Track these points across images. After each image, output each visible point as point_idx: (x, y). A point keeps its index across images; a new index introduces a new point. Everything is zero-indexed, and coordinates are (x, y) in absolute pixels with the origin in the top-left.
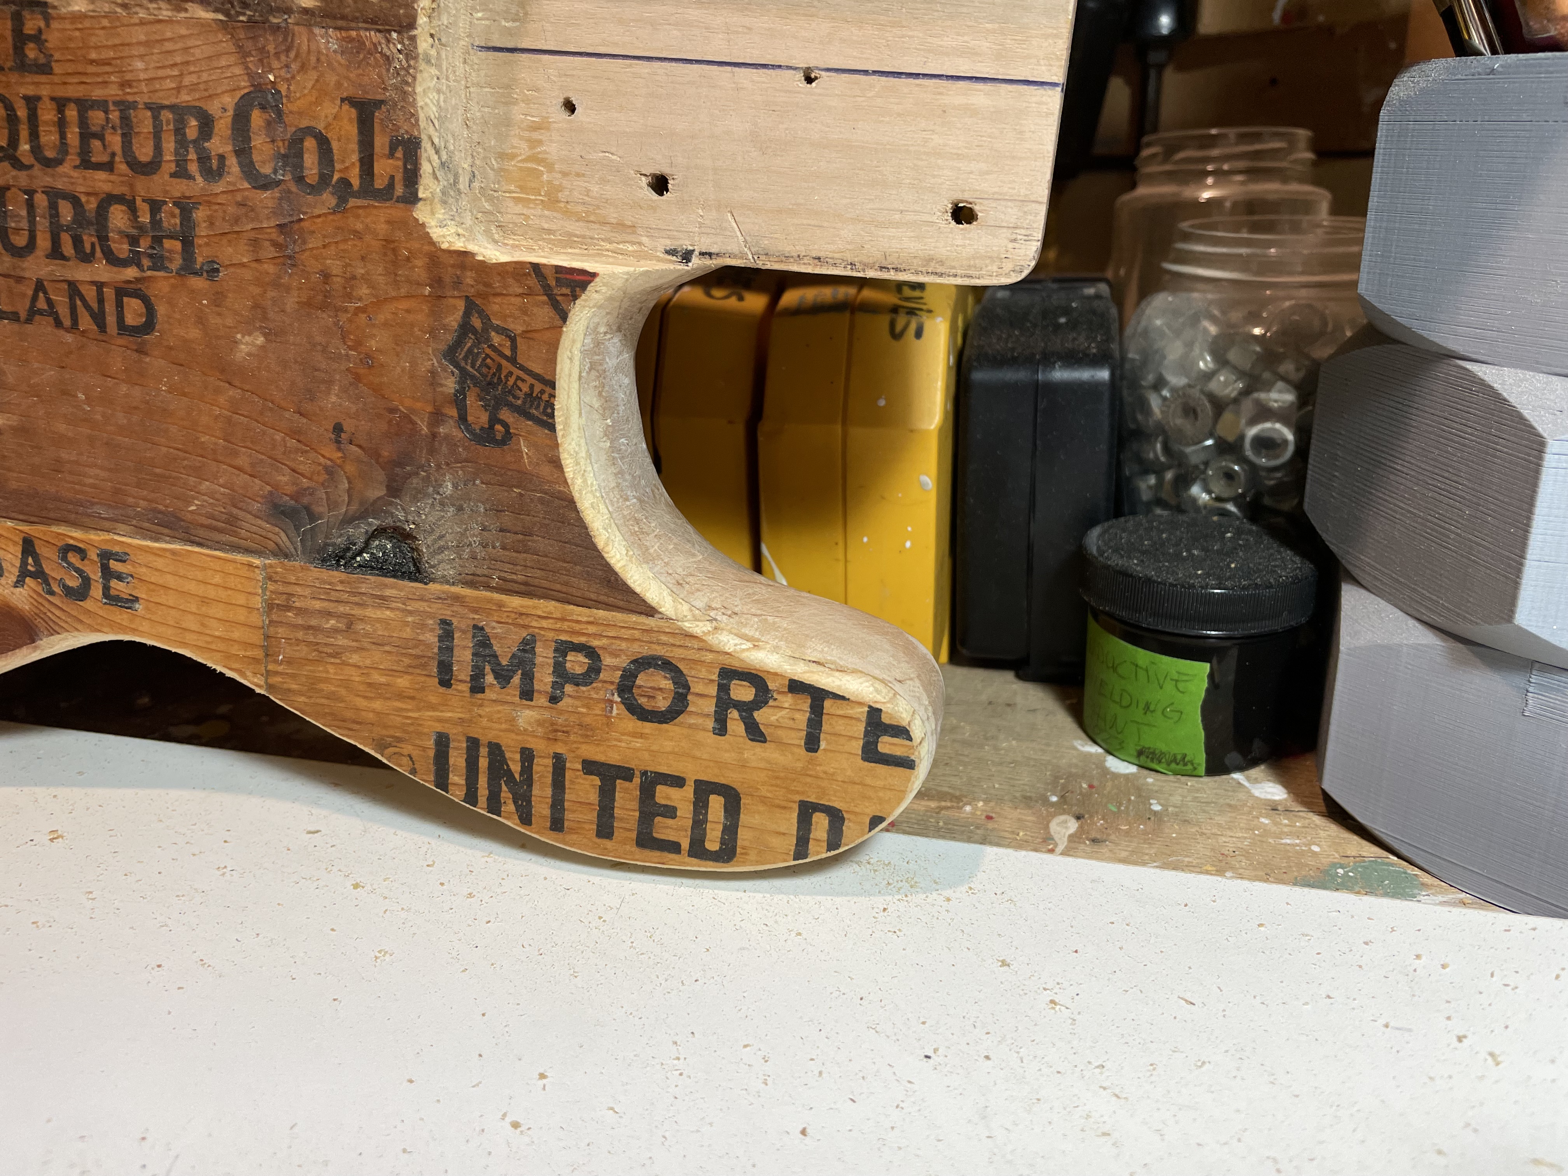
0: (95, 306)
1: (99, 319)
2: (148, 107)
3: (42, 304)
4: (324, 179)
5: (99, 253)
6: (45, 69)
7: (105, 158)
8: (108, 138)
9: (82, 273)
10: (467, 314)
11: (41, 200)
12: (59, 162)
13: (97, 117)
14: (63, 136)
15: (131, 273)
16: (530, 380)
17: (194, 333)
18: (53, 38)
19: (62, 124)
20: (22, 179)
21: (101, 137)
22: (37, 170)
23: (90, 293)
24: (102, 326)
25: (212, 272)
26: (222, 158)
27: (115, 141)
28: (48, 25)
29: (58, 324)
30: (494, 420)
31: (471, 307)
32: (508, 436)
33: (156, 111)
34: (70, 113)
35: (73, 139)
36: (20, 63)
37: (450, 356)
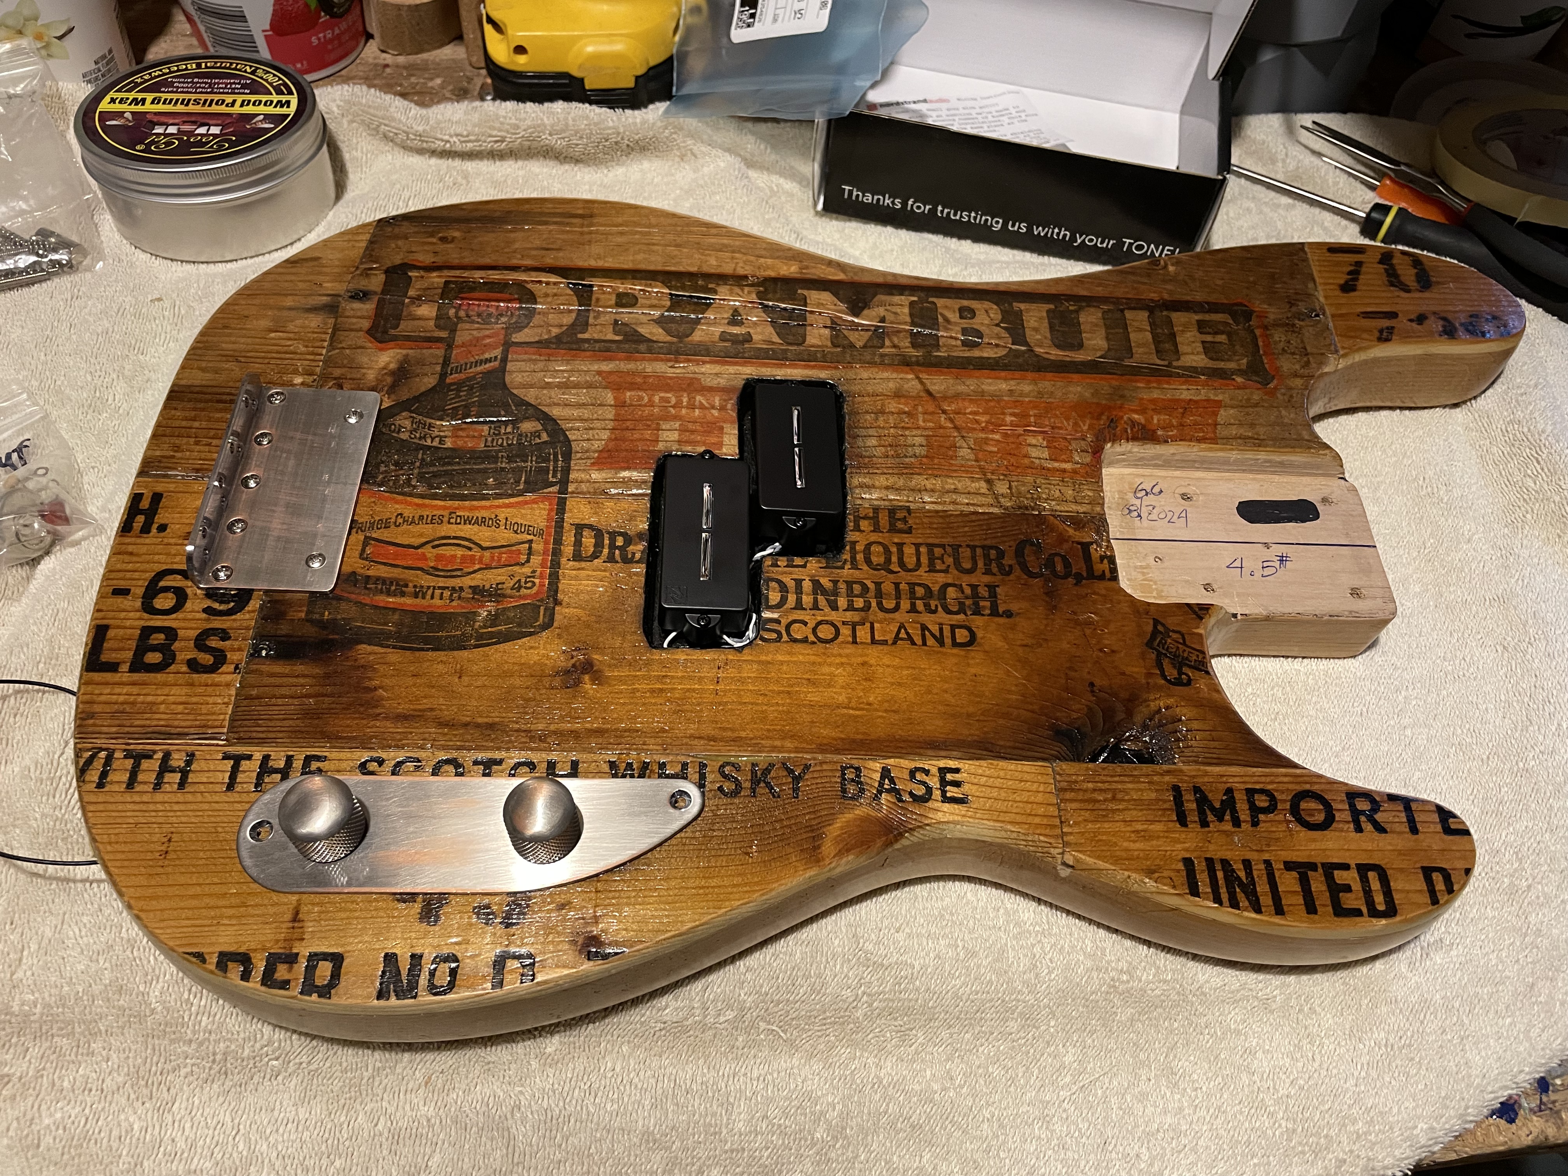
0: (938, 634)
1: (940, 641)
3: (903, 635)
4: (1067, 573)
5: (940, 609)
6: (909, 531)
8: (946, 559)
10: (1155, 626)
11: (904, 587)
14: (918, 560)
15: (961, 617)
16: (1196, 653)
18: (912, 521)
19: (918, 554)
20: (893, 578)
21: (941, 559)
22: (903, 573)
23: (935, 629)
24: (942, 645)
25: (1009, 615)
27: (950, 560)
28: (909, 515)
29: (913, 643)
30: (1180, 673)
31: (1156, 622)
32: (1190, 680)
33: (973, 548)
34: (923, 549)
35: (924, 560)
36: (893, 529)
37: (1149, 644)
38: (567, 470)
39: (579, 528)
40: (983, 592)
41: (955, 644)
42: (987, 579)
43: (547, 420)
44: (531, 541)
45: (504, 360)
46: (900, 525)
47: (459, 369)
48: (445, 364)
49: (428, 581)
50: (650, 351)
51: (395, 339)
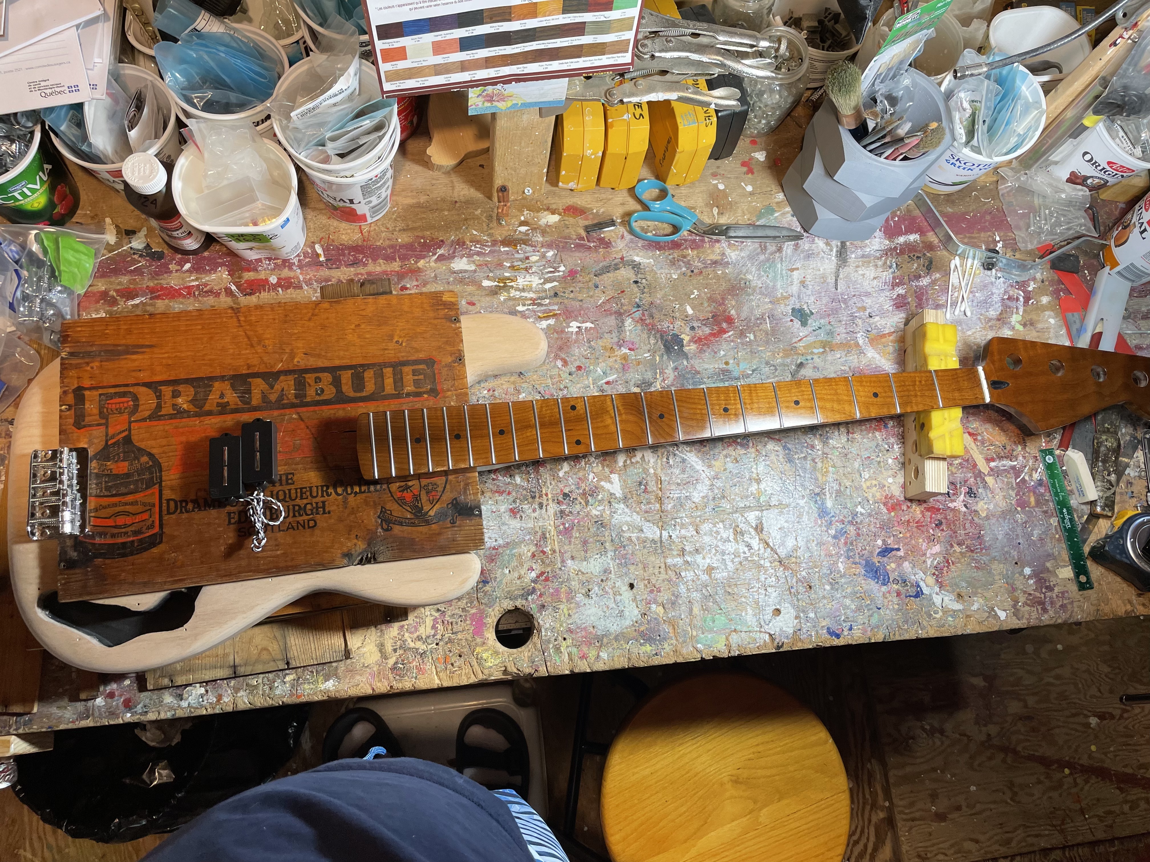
0: (303, 524)
1: (304, 527)
2: (315, 486)
3: (290, 527)
4: (352, 493)
5: (304, 514)
6: (293, 484)
7: (306, 497)
9: (300, 519)
10: (382, 509)
11: (291, 507)
12: (295, 499)
13: (304, 490)
14: (297, 495)
15: (311, 516)
16: (395, 517)
17: (325, 524)
18: (295, 478)
19: (296, 492)
20: (287, 504)
21: (305, 493)
22: (291, 502)
23: (302, 522)
25: (329, 512)
26: (331, 492)
27: (308, 493)
28: (294, 476)
29: (294, 529)
30: (389, 527)
31: (382, 507)
33: (317, 487)
34: (299, 490)
35: (299, 495)
36: (288, 484)
37: (379, 517)
38: (161, 477)
39: (168, 501)
40: (320, 505)
41: (309, 527)
42: (322, 499)
43: (151, 455)
44: (150, 509)
45: (130, 430)
46: (290, 481)
47: (112, 437)
48: (107, 435)
49: (116, 531)
50: (189, 417)
51: (85, 426)
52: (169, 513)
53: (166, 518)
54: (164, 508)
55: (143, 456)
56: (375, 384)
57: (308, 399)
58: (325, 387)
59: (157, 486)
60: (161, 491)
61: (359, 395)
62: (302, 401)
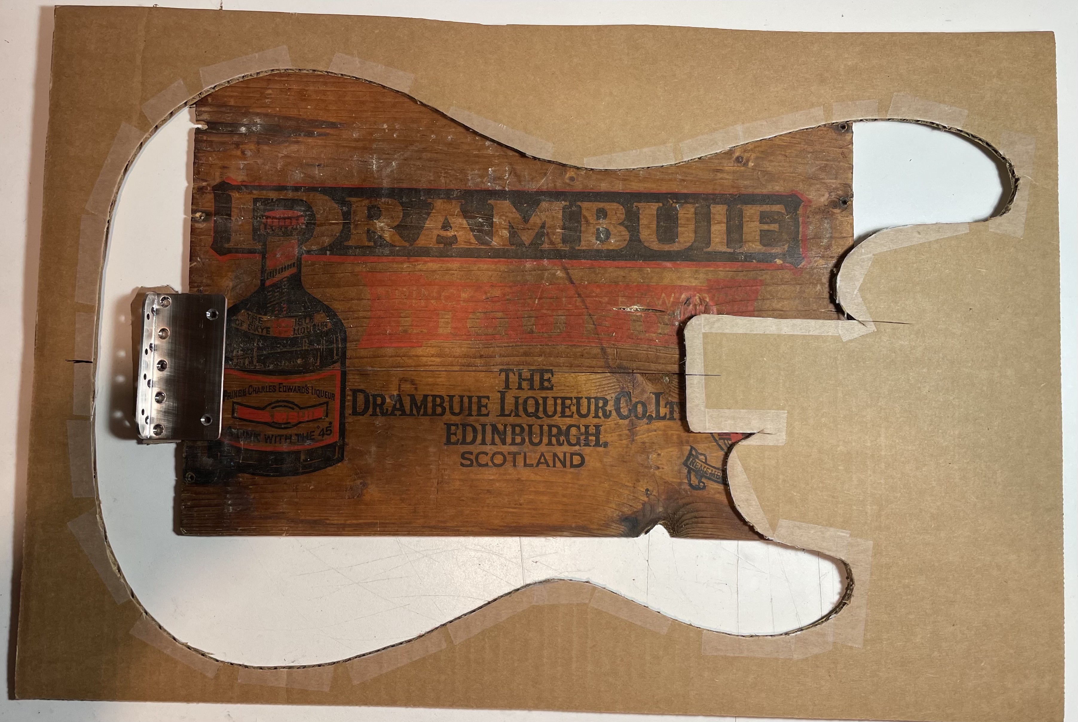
0: (562, 460)
1: (564, 463)
2: (586, 398)
3: (542, 460)
4: (644, 415)
5: (565, 442)
6: (551, 389)
7: (570, 414)
8: (572, 407)
9: (559, 450)
10: (691, 450)
11: (546, 428)
12: (553, 416)
13: (568, 402)
14: (555, 408)
15: (577, 448)
16: (711, 468)
17: (598, 465)
19: (556, 404)
20: (539, 422)
21: (569, 408)
22: (545, 418)
23: (561, 456)
24: (564, 466)
26: (610, 411)
27: (574, 408)
28: (553, 376)
29: (548, 466)
30: (700, 481)
31: (692, 448)
32: (704, 487)
33: (589, 399)
34: (559, 401)
35: (559, 409)
36: (542, 388)
37: (685, 464)
38: (344, 350)
39: (355, 392)
40: (592, 430)
41: (572, 466)
43: (330, 313)
45: (300, 266)
46: (546, 384)
47: (272, 274)
48: (263, 271)
49: (272, 432)
50: (392, 254)
51: (229, 251)
52: (355, 413)
53: (350, 420)
54: (349, 404)
55: (318, 312)
56: (696, 232)
57: (583, 246)
58: (611, 228)
59: (337, 366)
60: (344, 374)
61: (666, 248)
62: (572, 248)
